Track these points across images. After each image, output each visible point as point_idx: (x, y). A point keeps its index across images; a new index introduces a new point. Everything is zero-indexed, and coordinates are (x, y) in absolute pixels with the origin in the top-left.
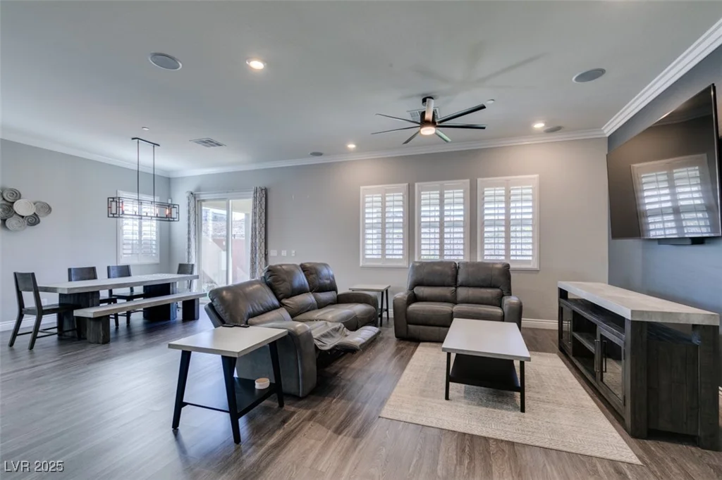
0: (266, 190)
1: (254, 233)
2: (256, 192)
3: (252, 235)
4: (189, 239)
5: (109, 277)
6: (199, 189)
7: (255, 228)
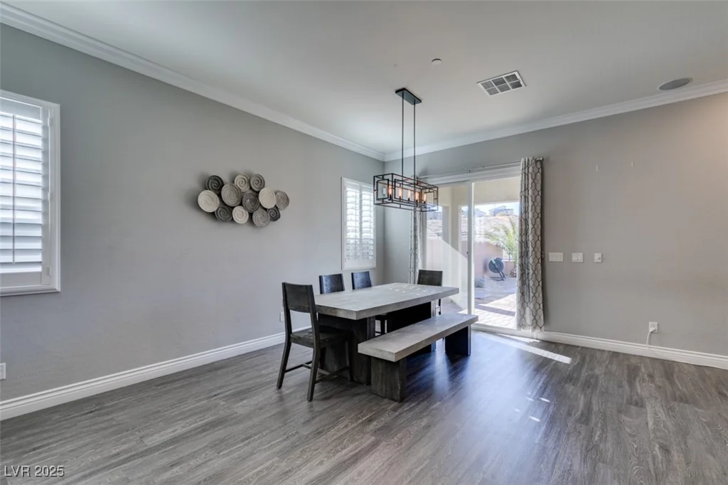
0: (541, 162)
1: (524, 227)
2: (527, 166)
3: (521, 230)
4: (415, 236)
5: (354, 288)
6: (425, 172)
7: (526, 220)
